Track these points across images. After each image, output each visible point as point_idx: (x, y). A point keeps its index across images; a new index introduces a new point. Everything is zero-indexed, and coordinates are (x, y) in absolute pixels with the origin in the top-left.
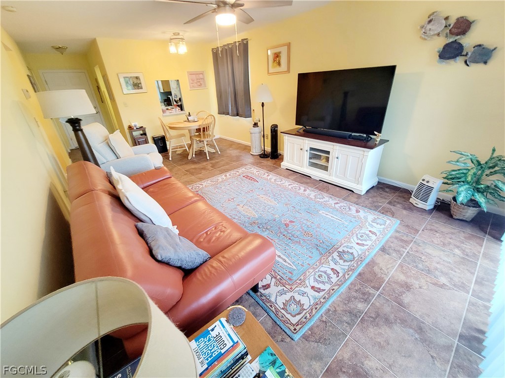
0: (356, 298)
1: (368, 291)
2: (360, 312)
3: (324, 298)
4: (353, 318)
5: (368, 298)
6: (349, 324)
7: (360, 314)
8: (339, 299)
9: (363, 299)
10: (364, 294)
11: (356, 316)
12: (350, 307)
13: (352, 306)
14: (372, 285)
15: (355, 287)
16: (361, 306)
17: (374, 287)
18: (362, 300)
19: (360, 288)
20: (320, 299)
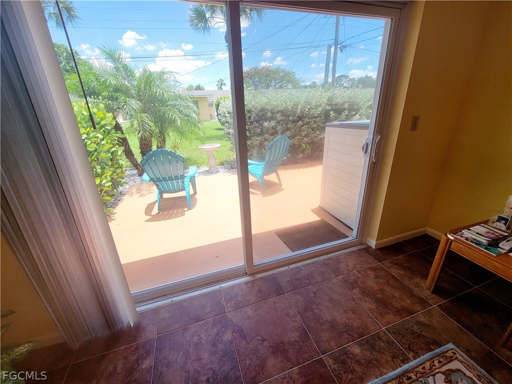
0: (358, 362)
1: (335, 364)
2: (360, 345)
3: (409, 378)
4: (372, 341)
5: (341, 355)
6: (380, 338)
7: (362, 342)
8: (384, 371)
9: (348, 356)
10: (344, 363)
11: (367, 342)
12: (372, 354)
13: (368, 354)
14: (323, 370)
15: (351, 379)
16: (356, 350)
17: (324, 365)
18: (350, 356)
19: (345, 372)
20: (417, 380)
